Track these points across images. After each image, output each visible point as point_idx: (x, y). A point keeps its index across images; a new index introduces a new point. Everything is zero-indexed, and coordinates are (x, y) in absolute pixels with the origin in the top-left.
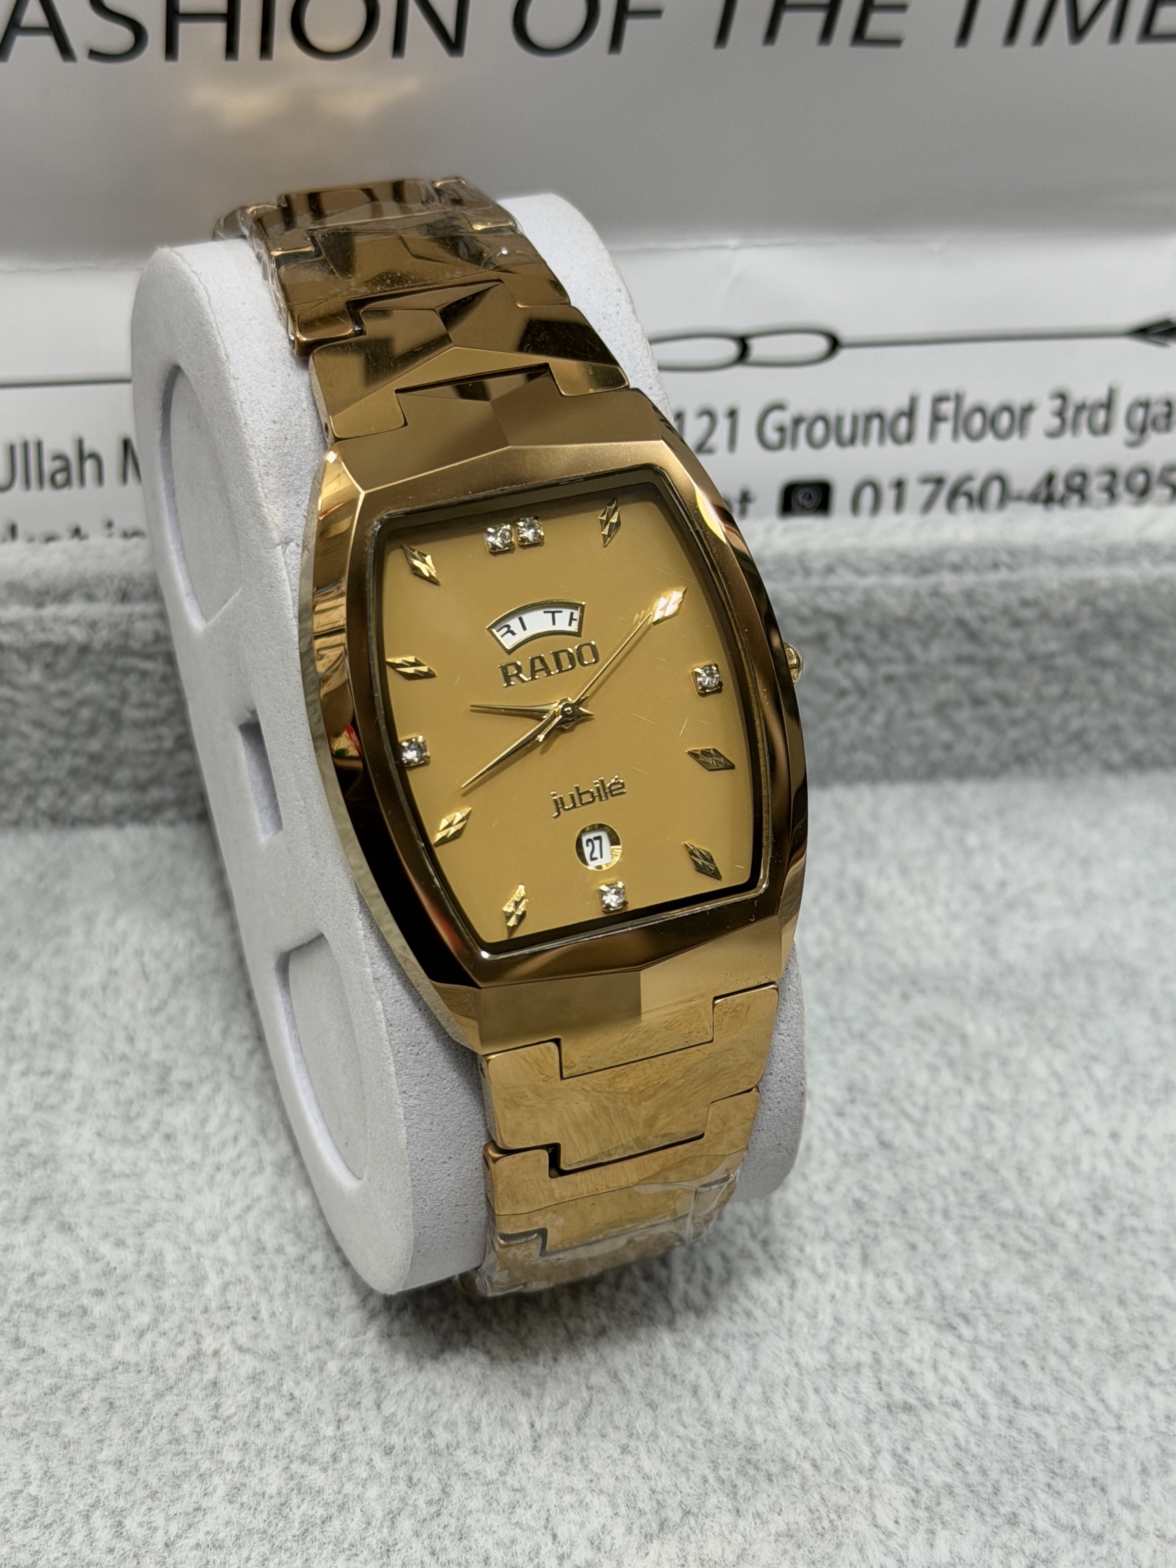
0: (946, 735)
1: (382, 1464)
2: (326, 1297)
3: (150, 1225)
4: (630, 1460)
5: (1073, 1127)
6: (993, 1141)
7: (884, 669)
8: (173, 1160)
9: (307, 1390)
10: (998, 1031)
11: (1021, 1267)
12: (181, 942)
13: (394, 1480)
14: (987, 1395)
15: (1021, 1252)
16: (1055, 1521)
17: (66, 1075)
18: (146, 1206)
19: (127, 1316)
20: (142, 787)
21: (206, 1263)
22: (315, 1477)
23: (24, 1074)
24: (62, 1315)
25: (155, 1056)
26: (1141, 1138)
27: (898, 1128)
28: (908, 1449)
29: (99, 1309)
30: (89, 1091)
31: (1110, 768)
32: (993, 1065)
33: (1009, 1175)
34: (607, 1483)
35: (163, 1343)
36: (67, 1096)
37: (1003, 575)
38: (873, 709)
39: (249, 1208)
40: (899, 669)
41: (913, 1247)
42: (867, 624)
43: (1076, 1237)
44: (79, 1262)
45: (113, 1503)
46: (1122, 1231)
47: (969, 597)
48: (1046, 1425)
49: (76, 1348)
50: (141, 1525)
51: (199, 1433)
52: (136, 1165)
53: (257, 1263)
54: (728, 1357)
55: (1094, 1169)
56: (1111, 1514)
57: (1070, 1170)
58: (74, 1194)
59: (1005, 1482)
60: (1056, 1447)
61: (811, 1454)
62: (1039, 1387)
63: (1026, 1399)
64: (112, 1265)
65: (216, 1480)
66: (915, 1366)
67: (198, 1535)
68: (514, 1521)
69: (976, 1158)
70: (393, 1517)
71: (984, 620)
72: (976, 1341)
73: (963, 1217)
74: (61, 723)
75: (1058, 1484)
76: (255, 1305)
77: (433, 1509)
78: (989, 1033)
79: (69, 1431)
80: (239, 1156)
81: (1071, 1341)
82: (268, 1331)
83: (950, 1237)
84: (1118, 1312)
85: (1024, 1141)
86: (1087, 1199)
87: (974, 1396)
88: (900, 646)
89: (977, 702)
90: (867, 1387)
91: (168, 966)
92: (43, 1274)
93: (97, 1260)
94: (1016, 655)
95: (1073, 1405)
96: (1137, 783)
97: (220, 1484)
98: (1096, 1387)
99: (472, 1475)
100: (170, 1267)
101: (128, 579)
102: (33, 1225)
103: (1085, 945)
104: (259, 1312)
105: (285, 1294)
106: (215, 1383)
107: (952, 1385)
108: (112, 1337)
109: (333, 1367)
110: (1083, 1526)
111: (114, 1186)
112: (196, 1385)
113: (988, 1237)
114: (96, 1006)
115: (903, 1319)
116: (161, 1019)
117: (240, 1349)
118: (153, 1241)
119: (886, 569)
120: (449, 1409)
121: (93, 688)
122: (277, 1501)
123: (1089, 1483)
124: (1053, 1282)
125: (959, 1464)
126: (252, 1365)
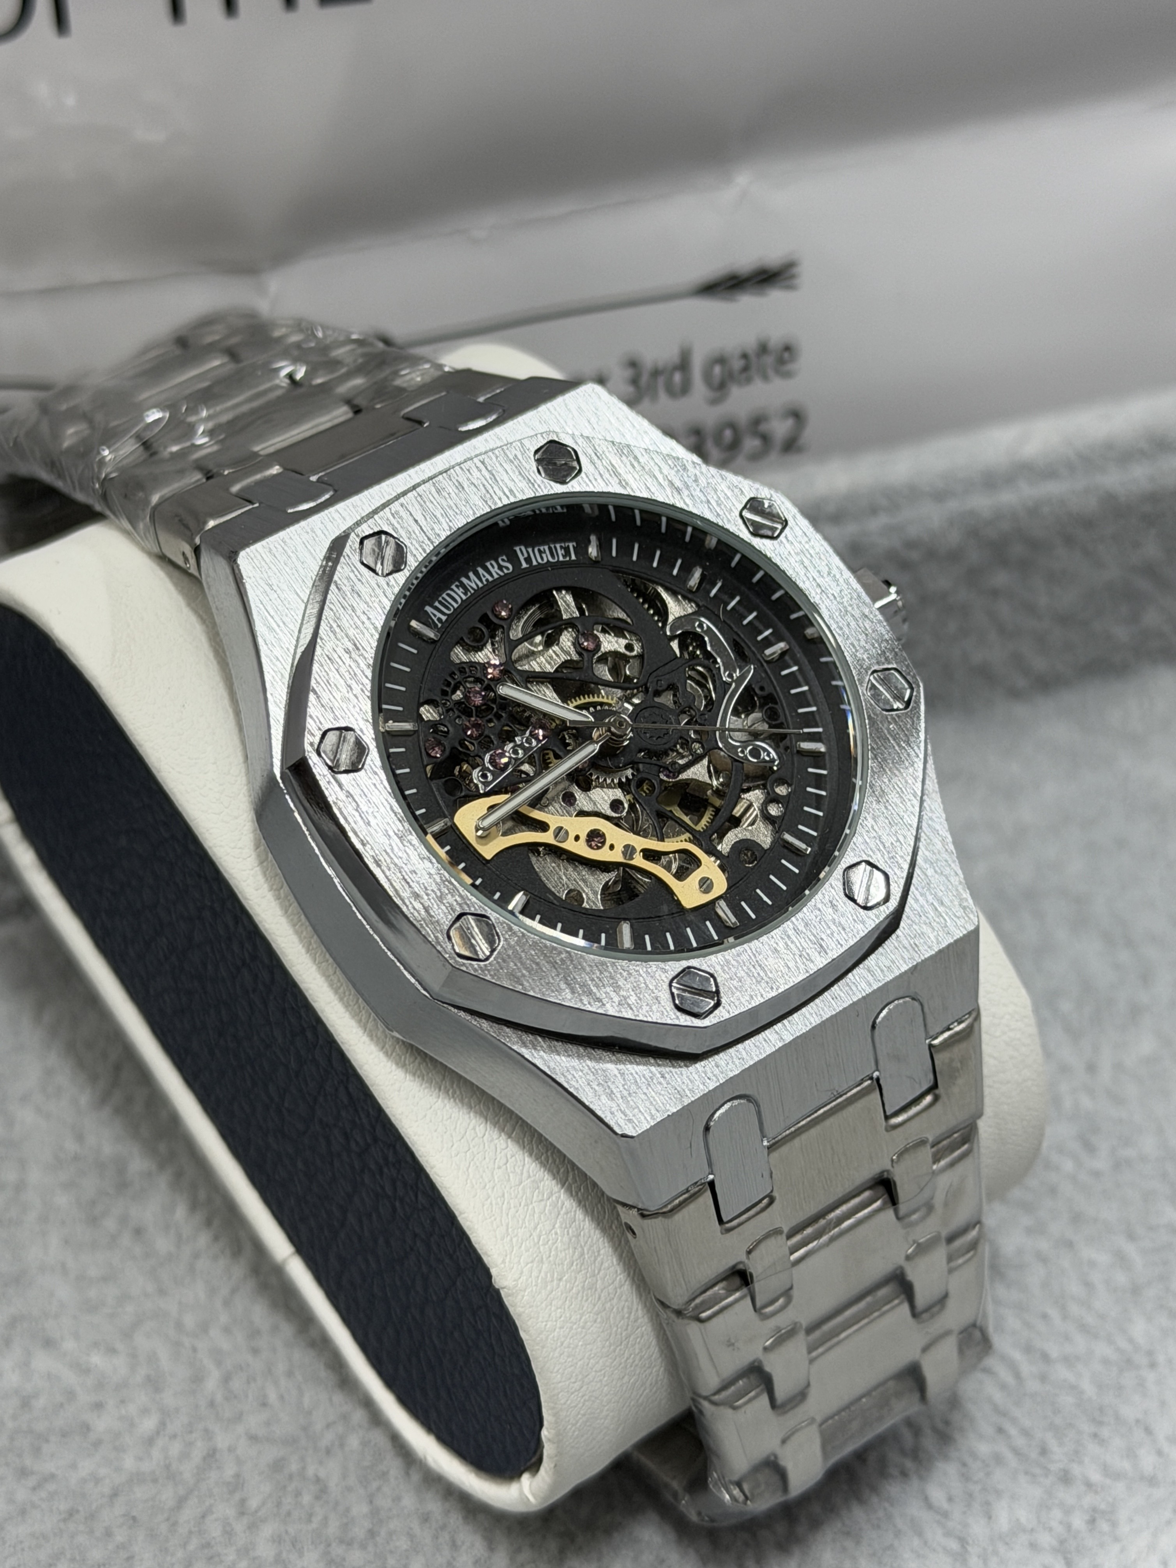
29: (102, 1424)
31: (1015, 694)
44: (70, 1378)
46: (1118, 1165)
49: (86, 1466)
81: (1088, 1285)
117: (256, 1440)
125: (1000, 1430)
126: (271, 1453)
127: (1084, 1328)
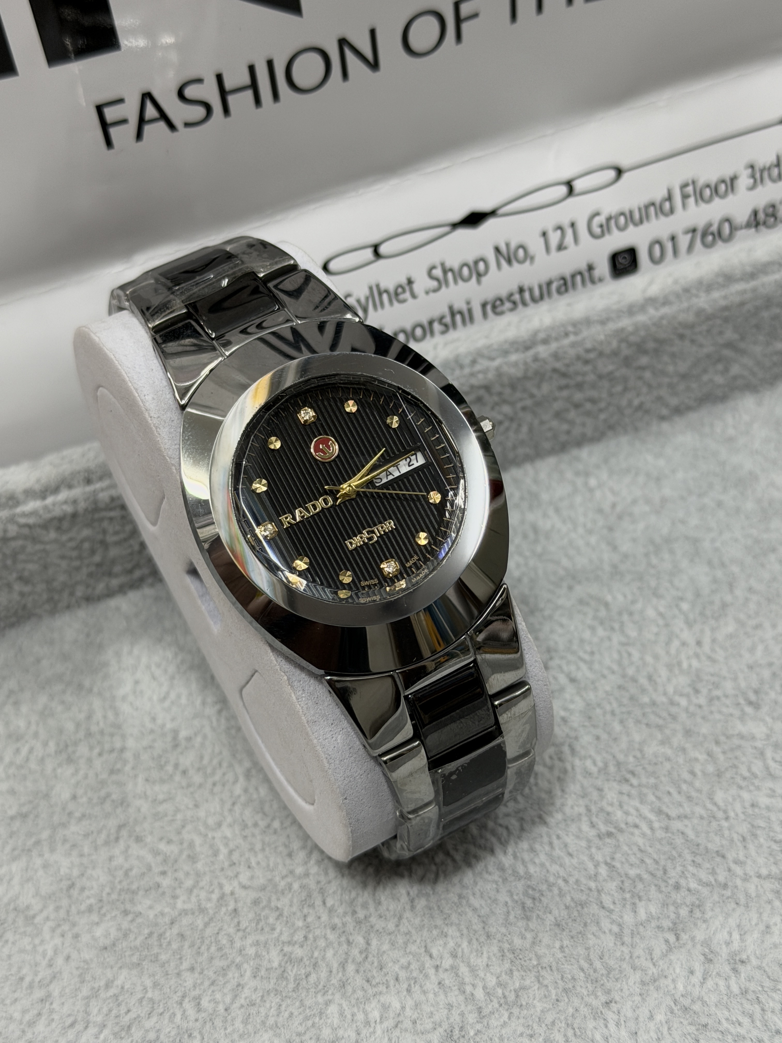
0: (565, 427)
1: (332, 936)
2: (285, 846)
3: (183, 827)
4: (464, 902)
5: (676, 643)
6: (632, 663)
7: (519, 405)
8: (189, 786)
9: (284, 902)
10: (625, 596)
11: (659, 736)
12: (170, 655)
13: (340, 944)
14: (652, 817)
15: (657, 726)
16: (700, 882)
17: (123, 750)
18: (179, 816)
19: (181, 883)
20: (130, 571)
21: (217, 841)
22: (298, 952)
23: (100, 754)
24: (146, 891)
25: (169, 726)
26: (714, 641)
27: (578, 668)
28: (613, 859)
29: (166, 882)
30: (137, 756)
31: (662, 418)
32: (625, 617)
33: (644, 682)
34: (454, 917)
35: (203, 895)
36: (125, 762)
37: (572, 338)
38: (519, 425)
39: (234, 804)
40: (528, 402)
41: (598, 738)
42: (503, 385)
43: (687, 710)
44: (149, 858)
45: (193, 993)
46: (711, 700)
47: (556, 356)
48: (686, 826)
49: (158, 908)
50: (210, 1002)
51: (231, 941)
52: (170, 793)
53: (245, 834)
54: (507, 828)
55: (690, 666)
56: (729, 870)
57: (677, 670)
58: (140, 819)
59: (669, 865)
60: (693, 837)
61: (561, 874)
62: (680, 805)
63: (673, 813)
64: (168, 854)
65: (245, 966)
66: (609, 809)
67: (241, 1001)
68: (408, 951)
69: (624, 676)
70: (343, 965)
71: (567, 366)
72: (640, 785)
73: (623, 713)
74: (74, 554)
75: (699, 859)
76: (248, 860)
77: (364, 956)
78: (620, 598)
79: (163, 957)
80: (224, 774)
81: (692, 773)
82: (258, 873)
83: (617, 727)
84: (717, 750)
85: (649, 659)
86: (689, 685)
87: (645, 818)
88: (525, 390)
89: (577, 406)
90: (585, 827)
91: (165, 671)
92: (131, 869)
93: (159, 854)
94: (591, 377)
95: (699, 810)
96: (680, 422)
97: (248, 969)
98: (711, 796)
99: (381, 930)
100: (198, 849)
102: (121, 841)
103: (665, 531)
104: (251, 863)
105: (263, 850)
106: (235, 910)
107: (632, 815)
108: (175, 897)
109: (296, 886)
110: (715, 880)
111: (161, 808)
112: (225, 914)
113: (638, 722)
114: (131, 704)
115: (599, 783)
116: (167, 704)
117: (244, 887)
118: (186, 836)
119: (506, 353)
122: (279, 971)
123: (714, 855)
124: (677, 740)
125: (642, 861)
126: (253, 895)
127: (689, 798)
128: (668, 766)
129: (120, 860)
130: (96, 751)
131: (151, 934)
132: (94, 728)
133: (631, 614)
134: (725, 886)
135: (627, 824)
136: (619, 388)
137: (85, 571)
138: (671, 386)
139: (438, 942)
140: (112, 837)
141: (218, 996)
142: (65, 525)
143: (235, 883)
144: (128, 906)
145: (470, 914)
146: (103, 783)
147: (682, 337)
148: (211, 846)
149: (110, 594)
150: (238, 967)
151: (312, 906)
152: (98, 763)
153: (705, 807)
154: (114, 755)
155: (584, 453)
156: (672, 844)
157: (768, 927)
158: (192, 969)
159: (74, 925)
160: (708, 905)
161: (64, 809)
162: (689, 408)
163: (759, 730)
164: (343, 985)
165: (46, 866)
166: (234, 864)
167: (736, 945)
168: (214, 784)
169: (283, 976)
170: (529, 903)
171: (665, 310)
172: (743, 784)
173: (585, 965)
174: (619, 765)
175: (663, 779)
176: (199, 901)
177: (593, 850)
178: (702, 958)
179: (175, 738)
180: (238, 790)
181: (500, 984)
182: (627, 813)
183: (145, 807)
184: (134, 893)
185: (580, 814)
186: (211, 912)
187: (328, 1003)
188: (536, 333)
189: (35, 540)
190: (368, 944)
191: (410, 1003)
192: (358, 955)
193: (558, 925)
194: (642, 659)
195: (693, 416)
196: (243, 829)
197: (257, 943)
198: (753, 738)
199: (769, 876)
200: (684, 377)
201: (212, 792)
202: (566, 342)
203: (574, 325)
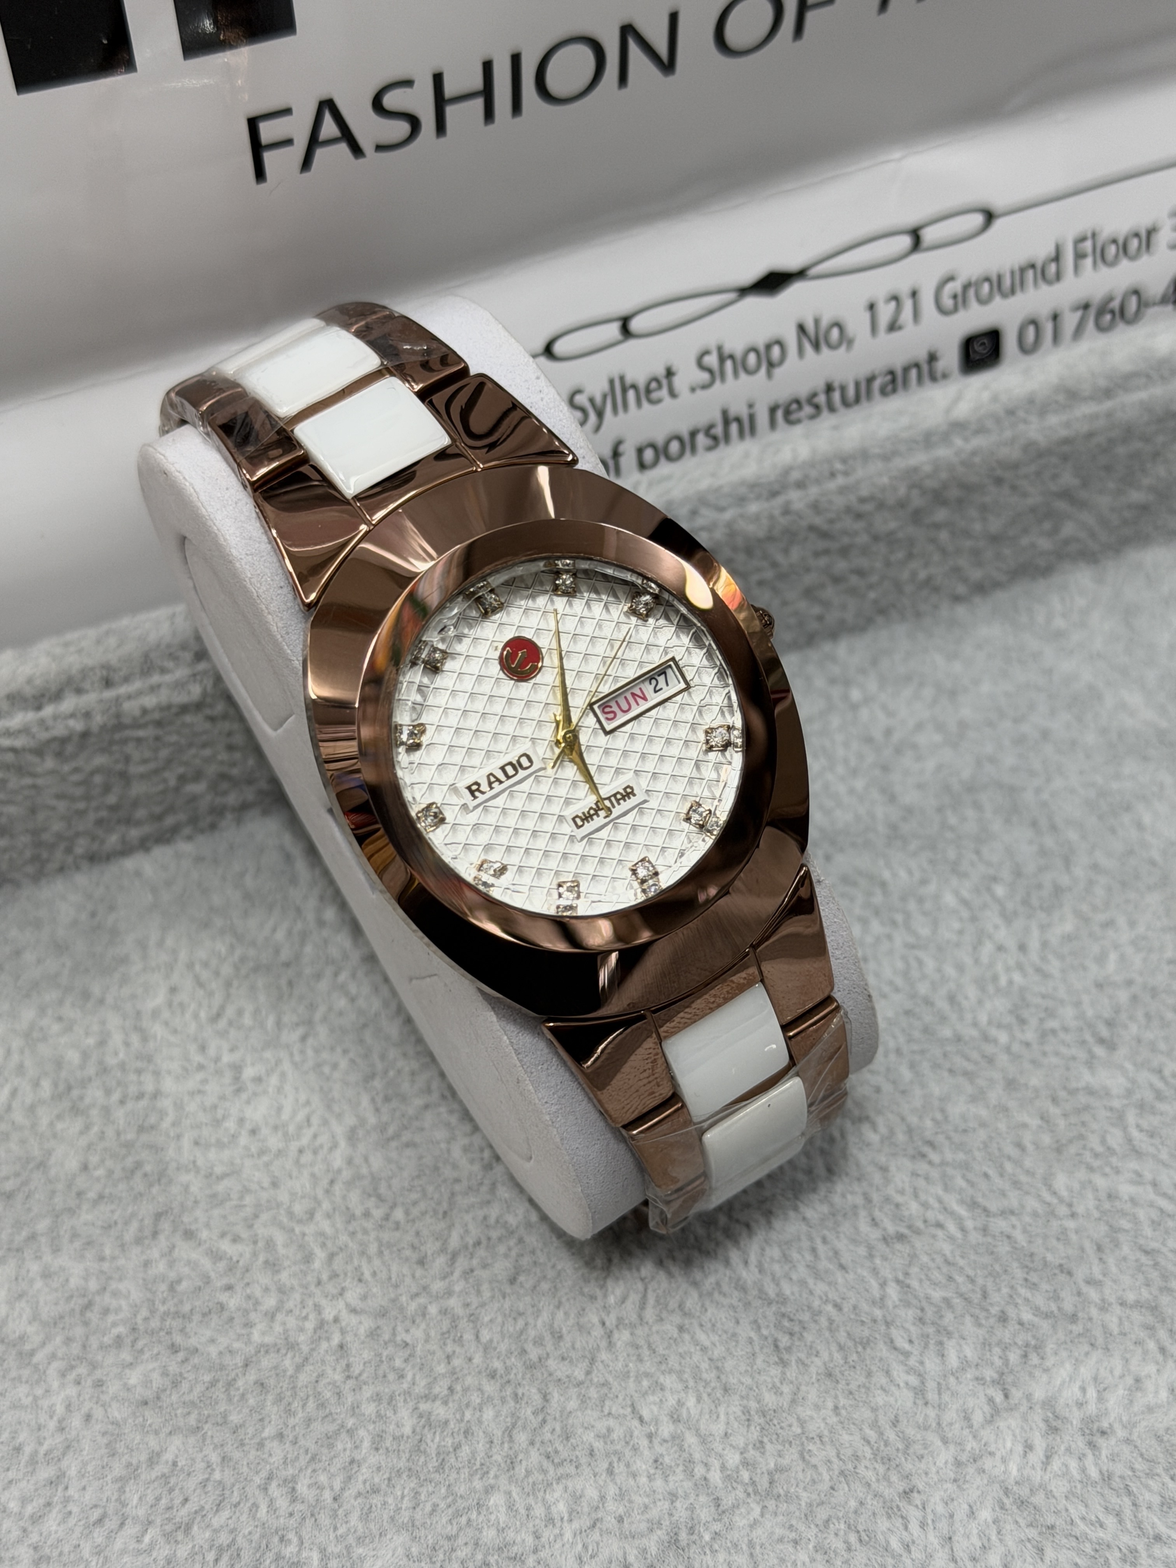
0: (816, 610)
1: (490, 1388)
2: (414, 1247)
4: (686, 1337)
5: (988, 948)
6: (924, 977)
7: (755, 578)
8: (262, 1152)
10: (910, 872)
11: (969, 1089)
12: (221, 947)
13: (503, 1400)
14: (962, 1211)
15: (966, 1074)
16: (1037, 1312)
17: (157, 1095)
18: (248, 1200)
20: (159, 818)
21: (309, 1239)
22: (440, 1411)
23: (122, 1102)
25: (226, 1058)
26: (1045, 944)
28: (907, 1274)
30: (179, 1106)
32: (912, 906)
33: (942, 1004)
34: (673, 1361)
35: (292, 1322)
36: (162, 1114)
39: (332, 1182)
40: (769, 574)
42: (735, 549)
43: (1008, 1050)
45: (284, 1473)
47: (815, 507)
48: (1014, 1227)
50: (310, 1486)
51: (338, 1394)
52: (232, 1164)
53: (351, 1229)
56: (1079, 1294)
57: (991, 989)
58: (189, 1204)
59: (990, 1285)
60: (1025, 1244)
61: (830, 1296)
63: (993, 1206)
64: (235, 1259)
65: (362, 1433)
66: (899, 1199)
67: (358, 1486)
68: (606, 1412)
69: (913, 996)
70: (509, 1433)
71: (831, 521)
72: (943, 1163)
73: (913, 1052)
74: (79, 791)
75: (1034, 1278)
76: (358, 1269)
77: (540, 1418)
78: (903, 874)
79: (234, 1418)
80: (315, 1136)
82: (375, 1290)
83: (906, 1074)
84: (1054, 1111)
85: (950, 970)
87: (952, 1214)
88: (765, 557)
89: (837, 580)
90: (864, 1227)
91: (217, 974)
92: (179, 1281)
93: (221, 1259)
94: (863, 539)
95: (1032, 1203)
96: (982, 605)
97: (365, 1437)
98: (1047, 1182)
99: (564, 1380)
100: (281, 1251)
101: (107, 667)
102: (162, 1238)
103: (966, 774)
104: (362, 1274)
105: (380, 1253)
107: (933, 1209)
108: (249, 1325)
109: (433, 1310)
110: (1059, 1309)
111: (220, 1188)
112: (326, 1352)
113: (936, 1066)
114: (166, 1024)
115: (882, 1159)
116: (222, 1024)
118: (261, 1231)
119: (742, 500)
120: (535, 1326)
121: (100, 760)
122: (414, 1440)
123: (1057, 1271)
124: (995, 1095)
128: (982, 1134)
129: (161, 1267)
130: (116, 1096)
131: (213, 1384)
132: (111, 1061)
133: (921, 900)
134: (1073, 1318)
135: (925, 1221)
136: (900, 555)
137: (92, 816)
138: (976, 553)
139: (651, 1398)
140: (147, 1232)
141: (323, 1478)
142: (70, 749)
143: (341, 1304)
144: (178, 1339)
145: (697, 1357)
146: (129, 1146)
147: (999, 481)
148: (301, 1247)
149: (126, 850)
150: (351, 1432)
151: (459, 1341)
152: (120, 1114)
153: (1039, 1197)
154: (143, 1103)
155: (841, 649)
156: (992, 1253)
157: (1137, 1380)
158: (280, 1436)
159: (94, 1366)
160: (1050, 1347)
161: (69, 1186)
162: (997, 585)
163: (1116, 1082)
164: (512, 1464)
165: (46, 1275)
166: (337, 1276)
167: (1092, 1408)
168: (301, 1151)
169: (418, 1448)
170: (784, 1341)
171: (978, 442)
172: (1096, 1163)
173: (872, 1434)
174: (910, 1131)
175: (978, 1155)
176: (286, 1331)
177: (878, 1261)
178: (1042, 1425)
179: (237, 1079)
180: (338, 1160)
181: (746, 1463)
182: (925, 1205)
183: (196, 1186)
184: (186, 1317)
185: (855, 1207)
186: (305, 1349)
187: (489, 1490)
188: (787, 471)
189: (20, 770)
190: (545, 1398)
191: (612, 1490)
192: (532, 1417)
193: (829, 1375)
194: (939, 970)
195: (1001, 596)
196: (349, 1222)
197: (377, 1398)
198: (1108, 1094)
199: (1138, 1305)
200: (995, 539)
201: (297, 1162)
202: (832, 485)
203: (844, 461)
